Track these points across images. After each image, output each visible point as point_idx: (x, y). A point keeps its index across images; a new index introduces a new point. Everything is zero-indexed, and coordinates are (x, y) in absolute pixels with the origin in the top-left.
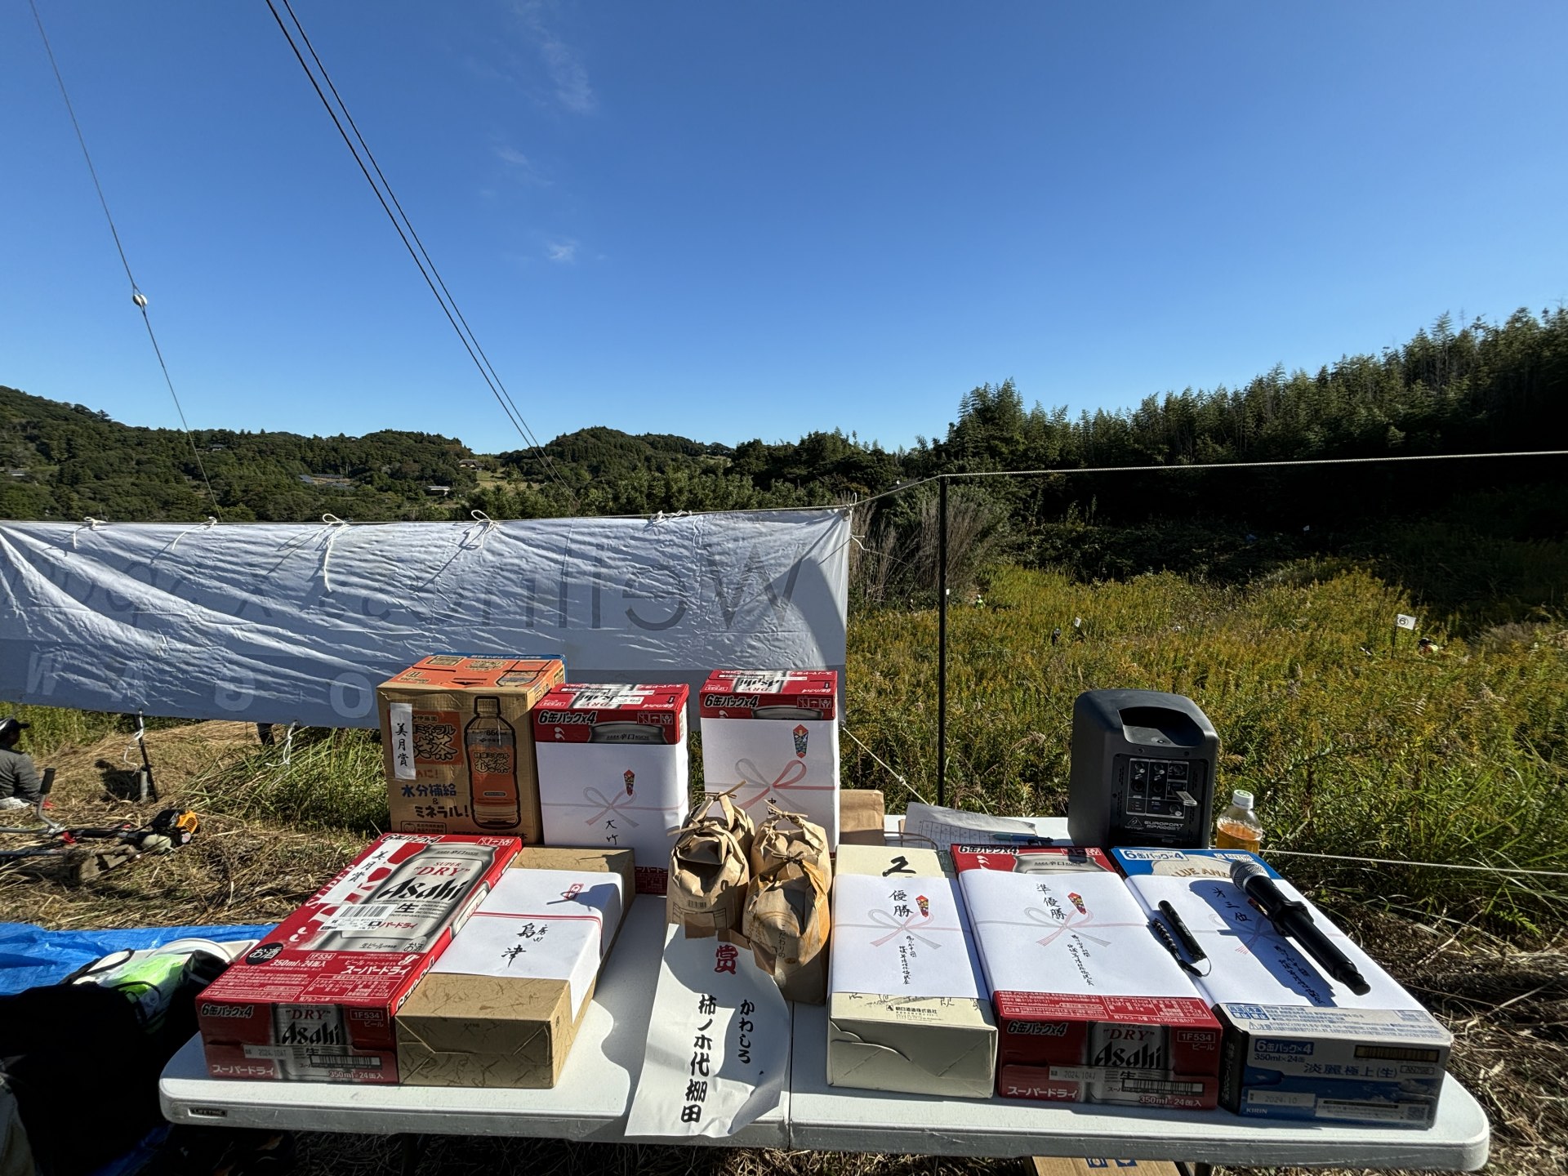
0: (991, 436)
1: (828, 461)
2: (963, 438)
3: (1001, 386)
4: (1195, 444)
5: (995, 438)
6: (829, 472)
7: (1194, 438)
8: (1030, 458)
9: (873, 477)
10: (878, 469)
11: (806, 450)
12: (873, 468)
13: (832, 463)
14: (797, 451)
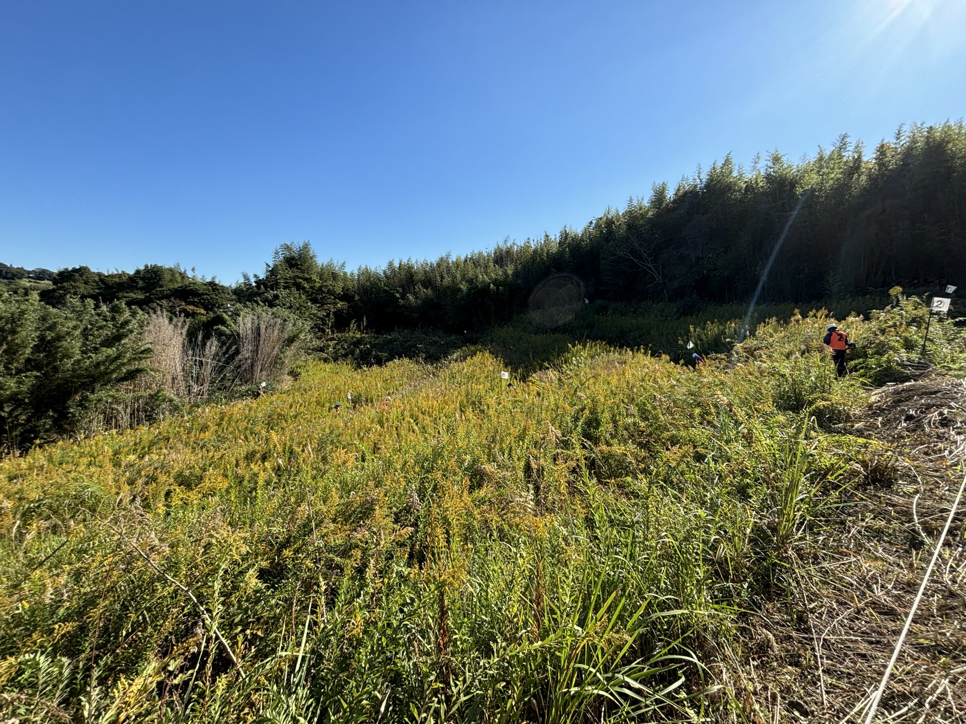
0: (296, 276)
1: (165, 288)
2: (276, 276)
3: (301, 244)
4: (414, 288)
5: (300, 278)
6: (167, 297)
7: (414, 285)
8: (324, 292)
9: (209, 302)
10: (214, 296)
11: (143, 279)
12: (209, 295)
13: (169, 290)
14: (132, 279)
